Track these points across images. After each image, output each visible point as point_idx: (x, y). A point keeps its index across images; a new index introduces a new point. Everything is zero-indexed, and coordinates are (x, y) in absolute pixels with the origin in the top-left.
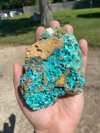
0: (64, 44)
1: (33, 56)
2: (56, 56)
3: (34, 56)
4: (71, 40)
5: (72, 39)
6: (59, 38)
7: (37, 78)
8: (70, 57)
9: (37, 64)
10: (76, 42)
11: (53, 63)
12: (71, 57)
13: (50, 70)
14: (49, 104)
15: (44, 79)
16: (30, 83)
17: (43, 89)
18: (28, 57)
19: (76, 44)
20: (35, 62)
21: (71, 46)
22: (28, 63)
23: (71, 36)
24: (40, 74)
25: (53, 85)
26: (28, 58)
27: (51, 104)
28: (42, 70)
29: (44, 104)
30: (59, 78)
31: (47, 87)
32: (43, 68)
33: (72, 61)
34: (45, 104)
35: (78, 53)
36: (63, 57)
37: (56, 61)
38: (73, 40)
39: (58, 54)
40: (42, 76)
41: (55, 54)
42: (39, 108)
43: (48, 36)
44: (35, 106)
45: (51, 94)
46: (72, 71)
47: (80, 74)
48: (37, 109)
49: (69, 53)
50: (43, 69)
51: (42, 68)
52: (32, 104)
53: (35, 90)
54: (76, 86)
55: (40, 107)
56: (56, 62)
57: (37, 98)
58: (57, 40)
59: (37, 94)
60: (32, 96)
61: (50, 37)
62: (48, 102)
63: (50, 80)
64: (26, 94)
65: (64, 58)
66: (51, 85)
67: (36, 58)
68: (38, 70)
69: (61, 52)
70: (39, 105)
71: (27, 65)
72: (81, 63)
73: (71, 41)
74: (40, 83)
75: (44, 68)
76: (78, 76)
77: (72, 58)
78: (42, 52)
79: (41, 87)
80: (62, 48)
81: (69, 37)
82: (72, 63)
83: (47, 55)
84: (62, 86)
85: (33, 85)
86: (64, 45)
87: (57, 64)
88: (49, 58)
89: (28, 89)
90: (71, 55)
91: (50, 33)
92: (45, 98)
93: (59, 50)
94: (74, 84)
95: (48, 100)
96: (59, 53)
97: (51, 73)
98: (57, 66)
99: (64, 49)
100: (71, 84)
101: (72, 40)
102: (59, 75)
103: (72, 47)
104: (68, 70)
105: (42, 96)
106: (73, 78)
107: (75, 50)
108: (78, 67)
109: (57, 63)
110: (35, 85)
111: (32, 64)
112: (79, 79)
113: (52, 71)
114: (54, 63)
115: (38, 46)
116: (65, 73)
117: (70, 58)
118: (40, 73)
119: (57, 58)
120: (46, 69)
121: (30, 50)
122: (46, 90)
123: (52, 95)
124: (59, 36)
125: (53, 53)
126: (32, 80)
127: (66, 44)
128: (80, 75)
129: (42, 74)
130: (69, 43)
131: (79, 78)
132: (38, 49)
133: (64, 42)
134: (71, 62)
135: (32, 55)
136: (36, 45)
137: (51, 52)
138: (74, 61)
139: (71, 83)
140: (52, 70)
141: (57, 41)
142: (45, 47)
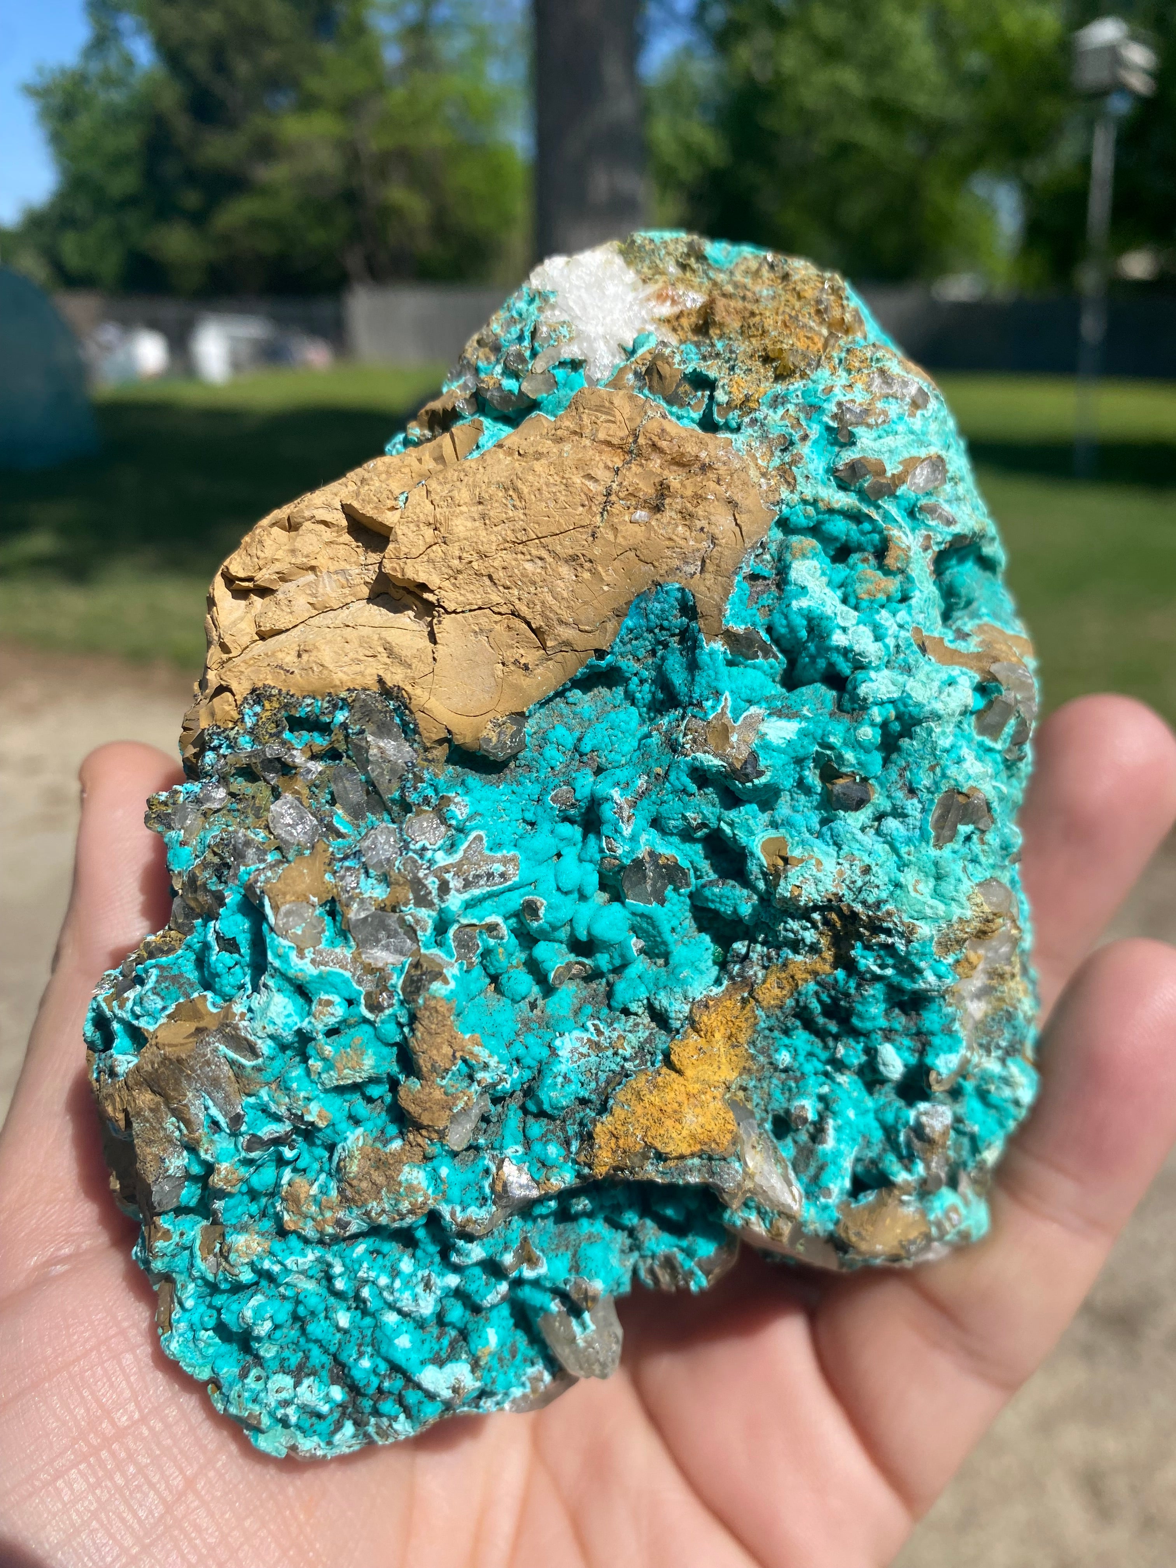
0: (777, 534)
1: (298, 682)
2: (644, 693)
3: (314, 681)
4: (892, 469)
5: (911, 464)
6: (708, 425)
7: (332, 1032)
8: (858, 745)
9: (357, 796)
10: (966, 509)
11: (594, 803)
12: (868, 733)
13: (531, 908)
14: (483, 1394)
15: (424, 1063)
16: (215, 1083)
17: (405, 1206)
18: (222, 689)
19: (959, 538)
20: (317, 767)
21: (888, 572)
22: (223, 780)
23: (893, 409)
24: (370, 970)
25: (553, 1151)
26: (225, 705)
27: (517, 1392)
28: (412, 912)
29: (412, 1397)
30: (662, 1039)
31: (470, 1176)
32: (432, 883)
33: (879, 800)
34: (431, 1396)
35: (981, 689)
36: (751, 724)
37: (641, 782)
38: (921, 475)
39: (678, 678)
40: (394, 1009)
41: (628, 665)
42: (337, 1438)
43: (560, 374)
44: (286, 1403)
45: (528, 1273)
46: (857, 952)
47: (979, 995)
48: (308, 1445)
49: (845, 667)
50: (423, 901)
51: (417, 884)
52: (244, 1374)
53: (293, 1200)
54: (901, 1176)
55: (349, 1428)
56: (642, 795)
57: (313, 1302)
58: (680, 462)
59: (311, 1255)
60: (247, 1276)
61: (575, 405)
62: (475, 1365)
63: (514, 1078)
64: (167, 1235)
65: (767, 747)
66: (527, 1143)
67: (341, 716)
68: (355, 913)
69: (719, 646)
70: (338, 1393)
71: (198, 801)
72: (1005, 847)
73: (888, 489)
74: (370, 1100)
75: (444, 888)
76: (948, 1031)
77: (886, 761)
78: (447, 626)
79: (381, 1163)
80: (740, 587)
81: (859, 431)
82: (869, 839)
83: (518, 678)
84: (693, 1179)
85: (269, 1130)
86: (784, 547)
87: (656, 823)
88: (529, 727)
89: (196, 1169)
90: (877, 714)
91: (593, 329)
92: (427, 1307)
93: (688, 610)
94: (878, 1135)
95: (476, 1345)
96: (693, 666)
97: (543, 951)
98: (638, 863)
99: (767, 600)
100: (830, 1144)
101: (899, 480)
102: (663, 1000)
103: (893, 585)
104: (810, 936)
105: (383, 1281)
106: (871, 1053)
107: (937, 630)
108: (956, 912)
109: (647, 809)
110: (287, 1127)
111: (276, 794)
112: (963, 1072)
113: (563, 934)
114: (607, 811)
115: (389, 518)
116: (756, 971)
117: (849, 756)
118: (380, 956)
119: (656, 739)
120: (469, 905)
121: (264, 577)
122: (445, 1210)
123: (536, 1283)
124: (721, 396)
125: (600, 654)
126: (252, 1050)
127: (815, 531)
128: (977, 1009)
129: (397, 981)
130: (856, 517)
131: (965, 1062)
132: (389, 567)
133: (785, 493)
134: (864, 816)
135: (289, 659)
136: (369, 511)
137: (567, 633)
138: (913, 806)
139: (831, 1124)
140: (567, 908)
141: (675, 479)
142: (483, 556)
